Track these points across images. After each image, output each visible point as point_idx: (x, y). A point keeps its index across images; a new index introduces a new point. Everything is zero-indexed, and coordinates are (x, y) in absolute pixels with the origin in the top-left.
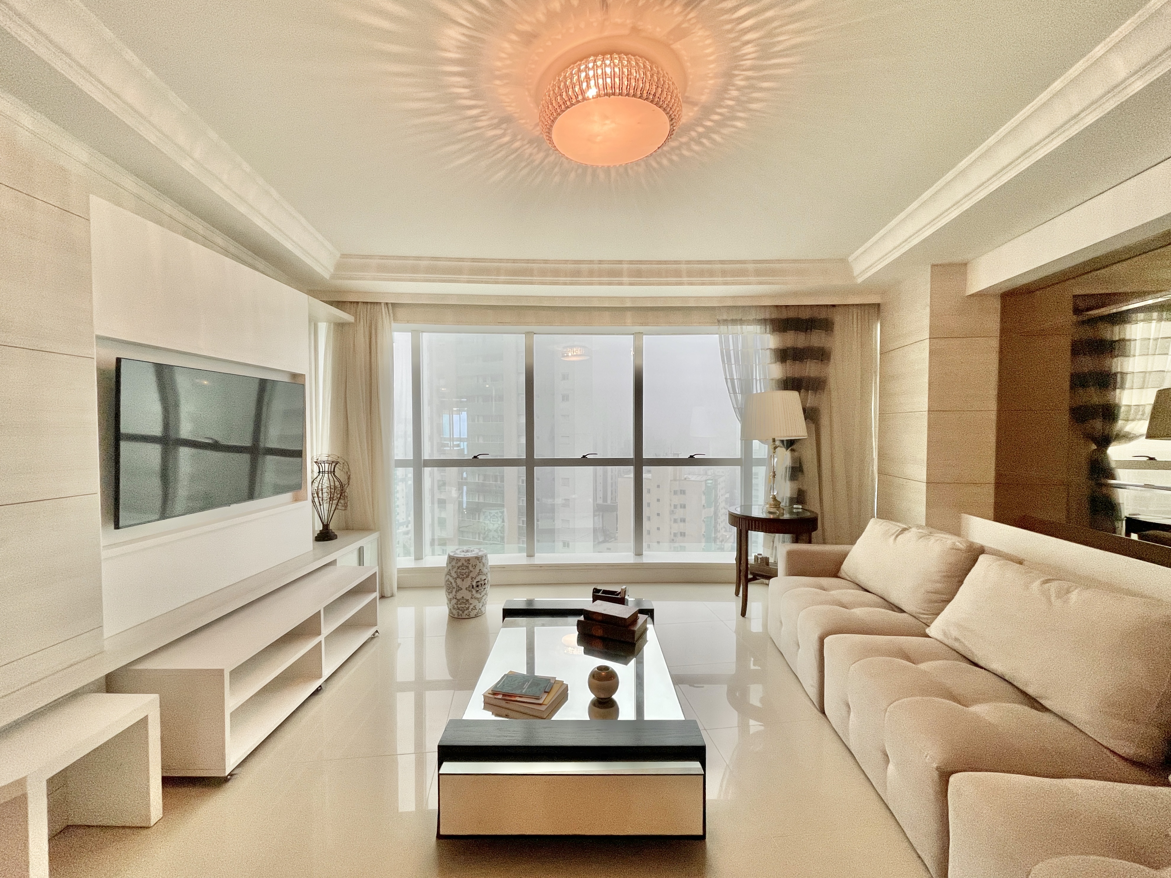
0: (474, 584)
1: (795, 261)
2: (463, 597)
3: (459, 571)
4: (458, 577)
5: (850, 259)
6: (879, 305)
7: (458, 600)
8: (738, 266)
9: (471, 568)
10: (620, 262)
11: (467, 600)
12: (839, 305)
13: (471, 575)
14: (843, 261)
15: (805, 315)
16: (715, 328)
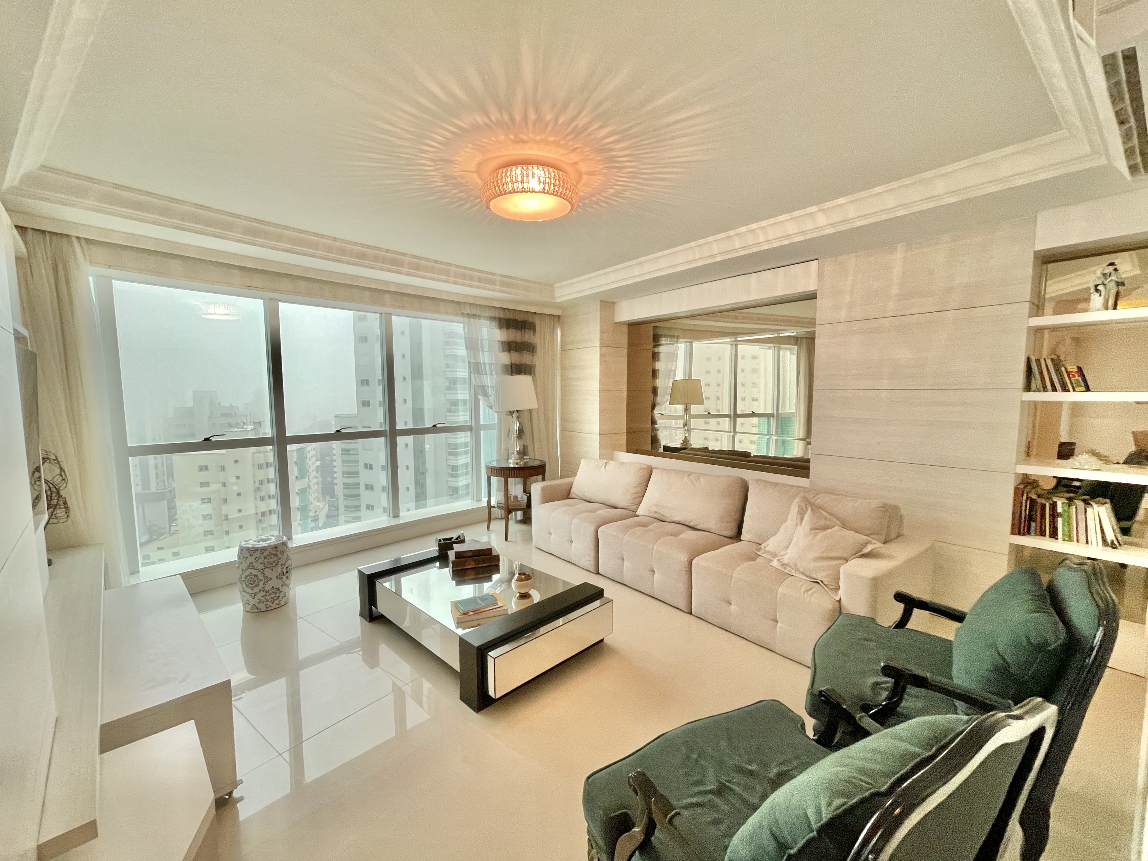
0: (285, 571)
1: (525, 280)
2: (273, 587)
3: (266, 561)
4: (266, 567)
5: (555, 286)
6: (559, 316)
7: (267, 592)
8: (490, 276)
9: (280, 556)
10: (405, 254)
11: (278, 589)
12: (538, 313)
13: (281, 562)
14: (552, 286)
15: (520, 318)
16: (460, 319)
